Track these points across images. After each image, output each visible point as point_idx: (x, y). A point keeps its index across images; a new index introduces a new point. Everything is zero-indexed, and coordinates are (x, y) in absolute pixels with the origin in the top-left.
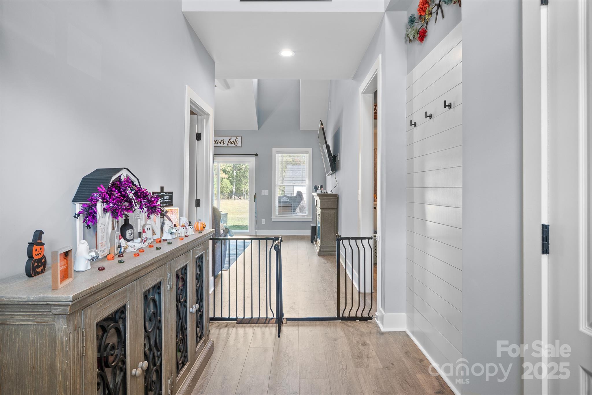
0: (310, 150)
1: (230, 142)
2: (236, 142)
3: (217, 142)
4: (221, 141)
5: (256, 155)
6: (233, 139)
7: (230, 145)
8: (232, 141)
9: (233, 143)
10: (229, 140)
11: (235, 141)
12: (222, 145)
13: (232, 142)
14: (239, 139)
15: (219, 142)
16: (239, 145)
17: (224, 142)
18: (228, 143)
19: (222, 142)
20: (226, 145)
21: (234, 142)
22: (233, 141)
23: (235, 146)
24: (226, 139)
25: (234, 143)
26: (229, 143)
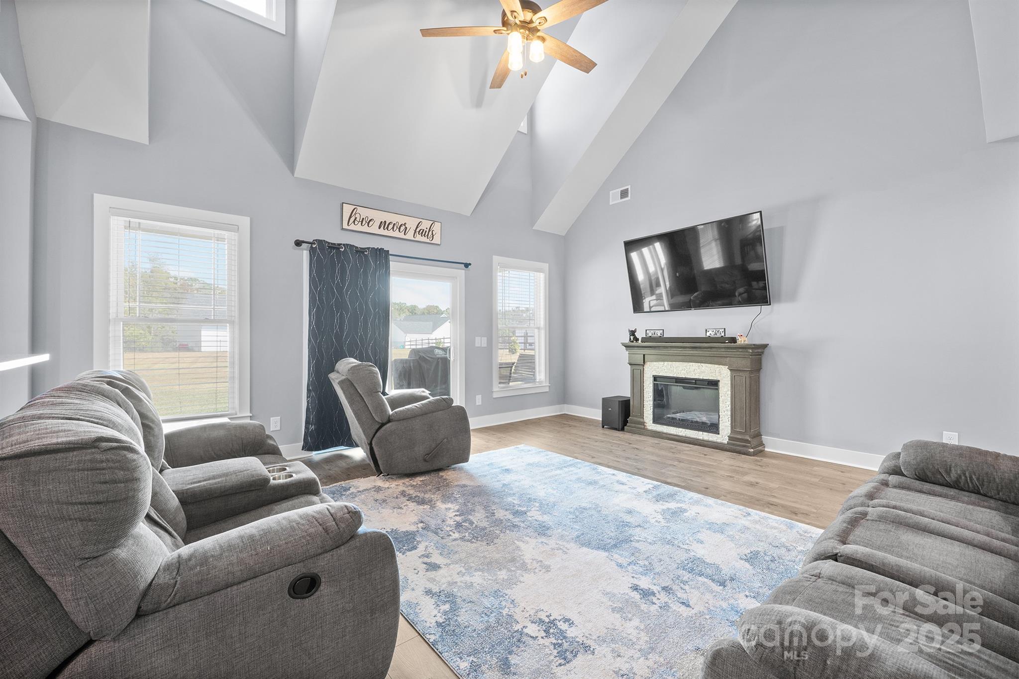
0: (546, 266)
1: (418, 230)
2: (431, 232)
3: (391, 226)
4: (401, 226)
5: (467, 265)
6: (425, 225)
7: (419, 238)
8: (424, 230)
9: (424, 235)
10: (417, 228)
11: (429, 231)
12: (401, 235)
13: (422, 233)
14: (437, 228)
15: (395, 228)
16: (437, 240)
17: (406, 228)
18: (415, 232)
19: (403, 228)
20: (410, 235)
21: (426, 231)
23: (428, 241)
24: (412, 223)
25: (428, 235)
26: (417, 233)
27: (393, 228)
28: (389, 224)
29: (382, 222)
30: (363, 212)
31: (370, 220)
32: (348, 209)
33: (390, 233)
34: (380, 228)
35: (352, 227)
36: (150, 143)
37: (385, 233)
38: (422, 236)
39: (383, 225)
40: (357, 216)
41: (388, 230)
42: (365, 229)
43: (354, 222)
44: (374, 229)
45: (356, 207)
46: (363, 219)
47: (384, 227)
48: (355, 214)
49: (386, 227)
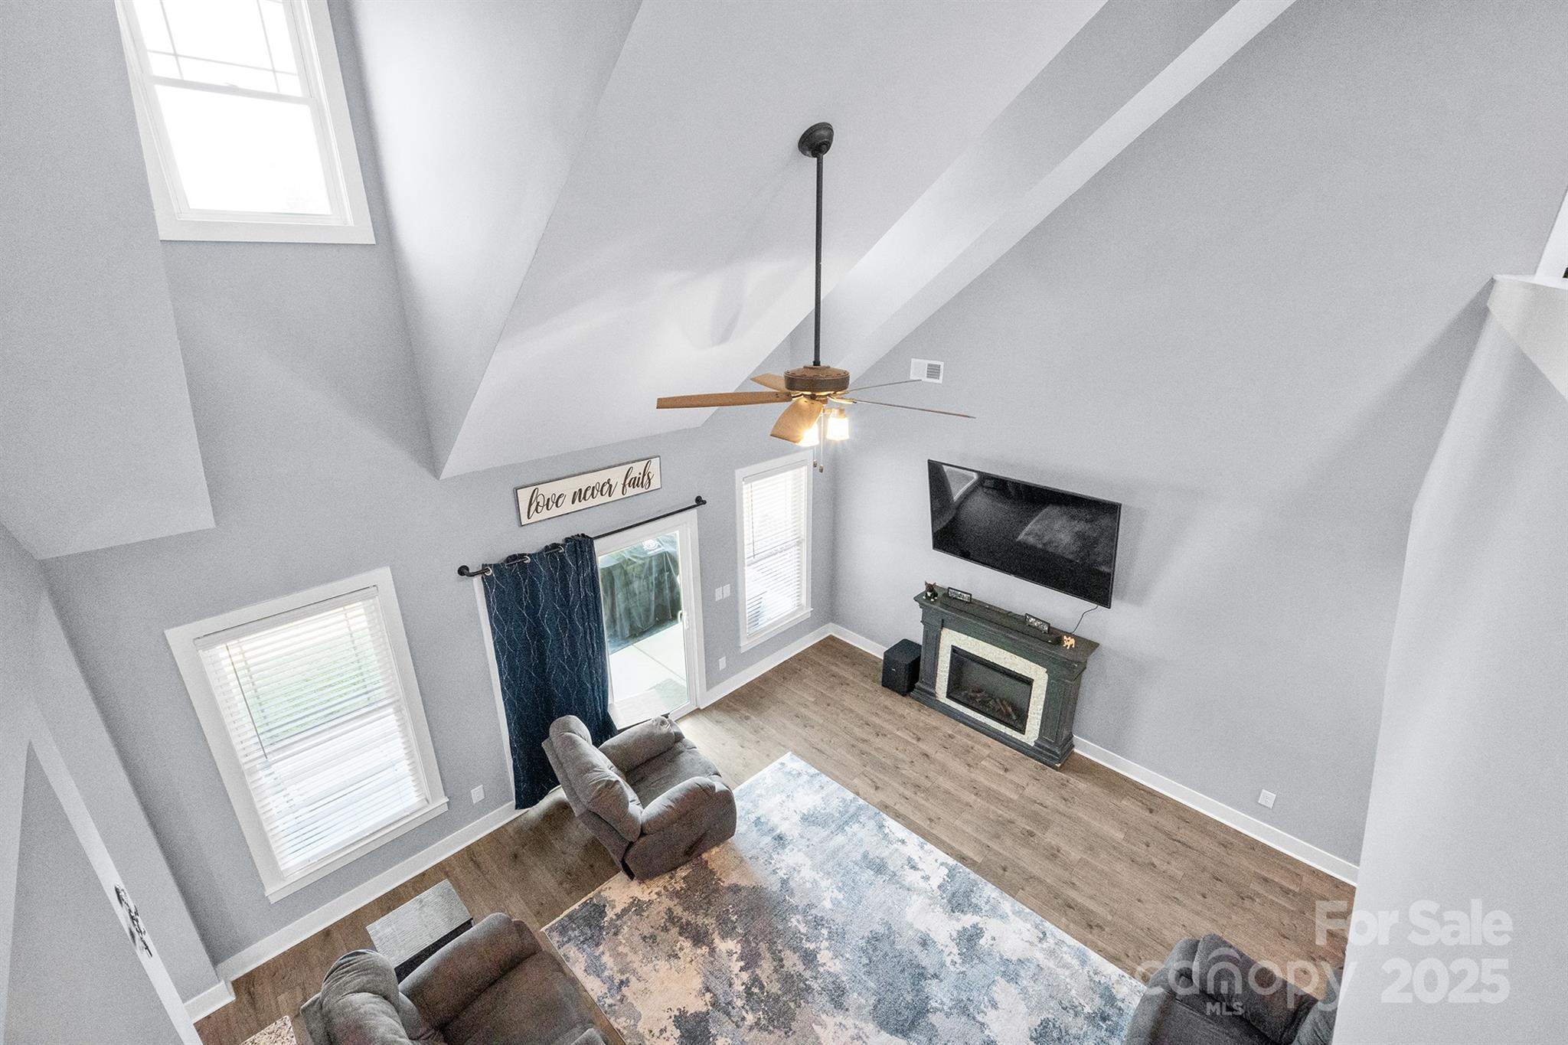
1: (628, 481)
2: (646, 476)
3: (589, 493)
4: (603, 485)
5: (701, 500)
6: (638, 469)
7: (630, 491)
8: (636, 477)
9: (637, 484)
10: (626, 478)
11: (644, 475)
12: (606, 499)
13: (634, 483)
14: (654, 467)
15: (595, 491)
16: (656, 483)
17: (611, 486)
18: (624, 485)
19: (606, 488)
20: (617, 494)
21: (639, 478)
22: (638, 476)
23: (644, 490)
24: (617, 476)
25: (642, 483)
26: (627, 486)
27: (592, 494)
28: (587, 490)
29: (575, 492)
30: (547, 490)
31: (559, 497)
32: (524, 495)
33: (591, 502)
34: (573, 503)
35: (535, 517)
36: (217, 523)
37: (584, 504)
38: (634, 487)
39: (579, 496)
40: (540, 499)
41: (585, 500)
42: (555, 511)
43: (536, 510)
44: (567, 507)
45: (535, 487)
46: (549, 499)
47: (579, 499)
48: (537, 497)
49: (582, 496)
